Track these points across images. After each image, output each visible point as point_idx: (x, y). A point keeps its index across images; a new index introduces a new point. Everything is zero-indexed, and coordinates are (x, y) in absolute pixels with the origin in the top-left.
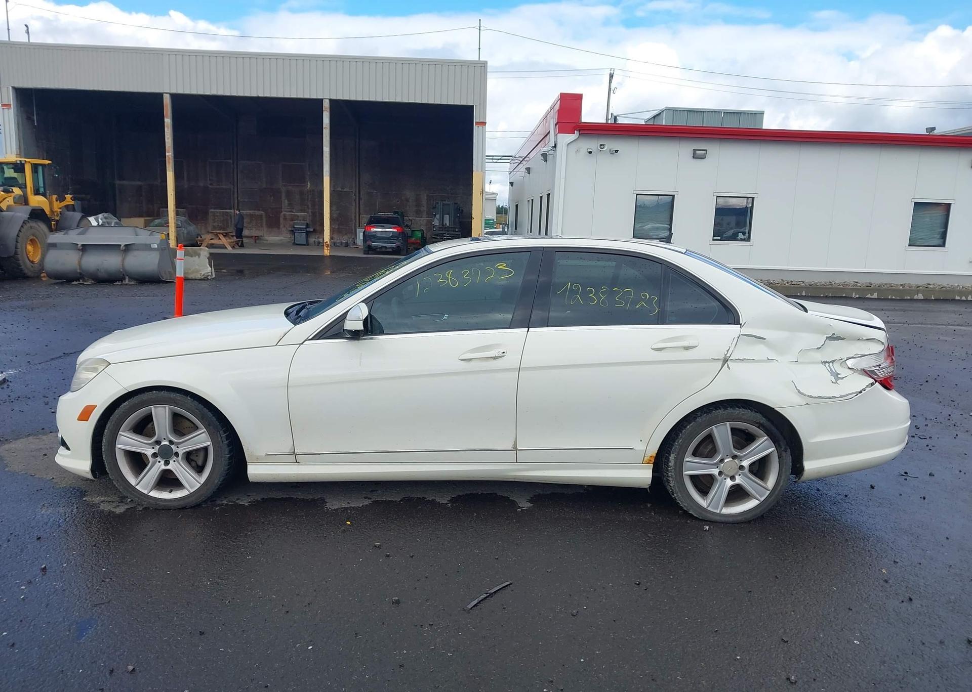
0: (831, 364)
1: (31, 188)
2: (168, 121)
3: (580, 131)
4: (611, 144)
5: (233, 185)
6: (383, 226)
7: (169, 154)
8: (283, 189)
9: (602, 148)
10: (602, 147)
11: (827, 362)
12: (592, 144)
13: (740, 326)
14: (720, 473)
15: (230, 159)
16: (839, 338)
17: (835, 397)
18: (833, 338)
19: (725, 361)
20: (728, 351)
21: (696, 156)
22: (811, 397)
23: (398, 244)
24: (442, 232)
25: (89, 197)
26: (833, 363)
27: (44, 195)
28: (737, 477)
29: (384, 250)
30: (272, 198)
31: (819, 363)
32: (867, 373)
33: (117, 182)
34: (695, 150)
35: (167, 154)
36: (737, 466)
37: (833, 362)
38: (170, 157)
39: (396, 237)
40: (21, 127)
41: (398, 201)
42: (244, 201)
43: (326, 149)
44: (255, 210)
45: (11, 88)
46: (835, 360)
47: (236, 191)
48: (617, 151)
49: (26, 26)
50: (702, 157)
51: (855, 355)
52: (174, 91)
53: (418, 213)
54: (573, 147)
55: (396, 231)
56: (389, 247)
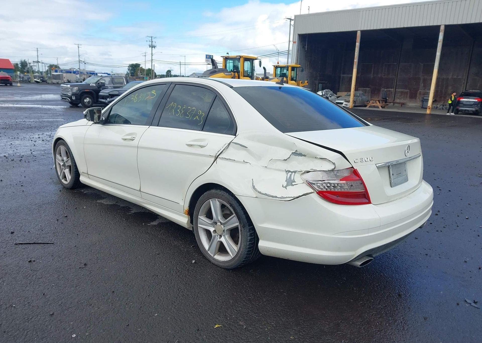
0: (293, 174)
1: (290, 77)
2: (358, 44)
5: (395, 76)
6: (469, 98)
7: (356, 60)
8: (422, 78)
11: (289, 171)
13: (235, 136)
14: (215, 231)
15: (396, 62)
16: (301, 155)
17: (276, 197)
18: (296, 154)
19: (216, 158)
20: (218, 152)
22: (260, 193)
23: (477, 108)
25: (326, 82)
26: (295, 173)
27: (295, 81)
28: (223, 237)
29: (467, 112)
30: (415, 83)
31: (282, 171)
32: (310, 184)
33: (342, 75)
35: (355, 60)
36: (222, 229)
37: (295, 172)
38: (356, 62)
39: (476, 104)
40: (299, 51)
42: (399, 84)
43: (438, 54)
44: (404, 89)
45: (297, 34)
46: (296, 171)
47: (396, 79)
51: (311, 169)
52: (362, 29)
55: (477, 101)
56: (470, 110)
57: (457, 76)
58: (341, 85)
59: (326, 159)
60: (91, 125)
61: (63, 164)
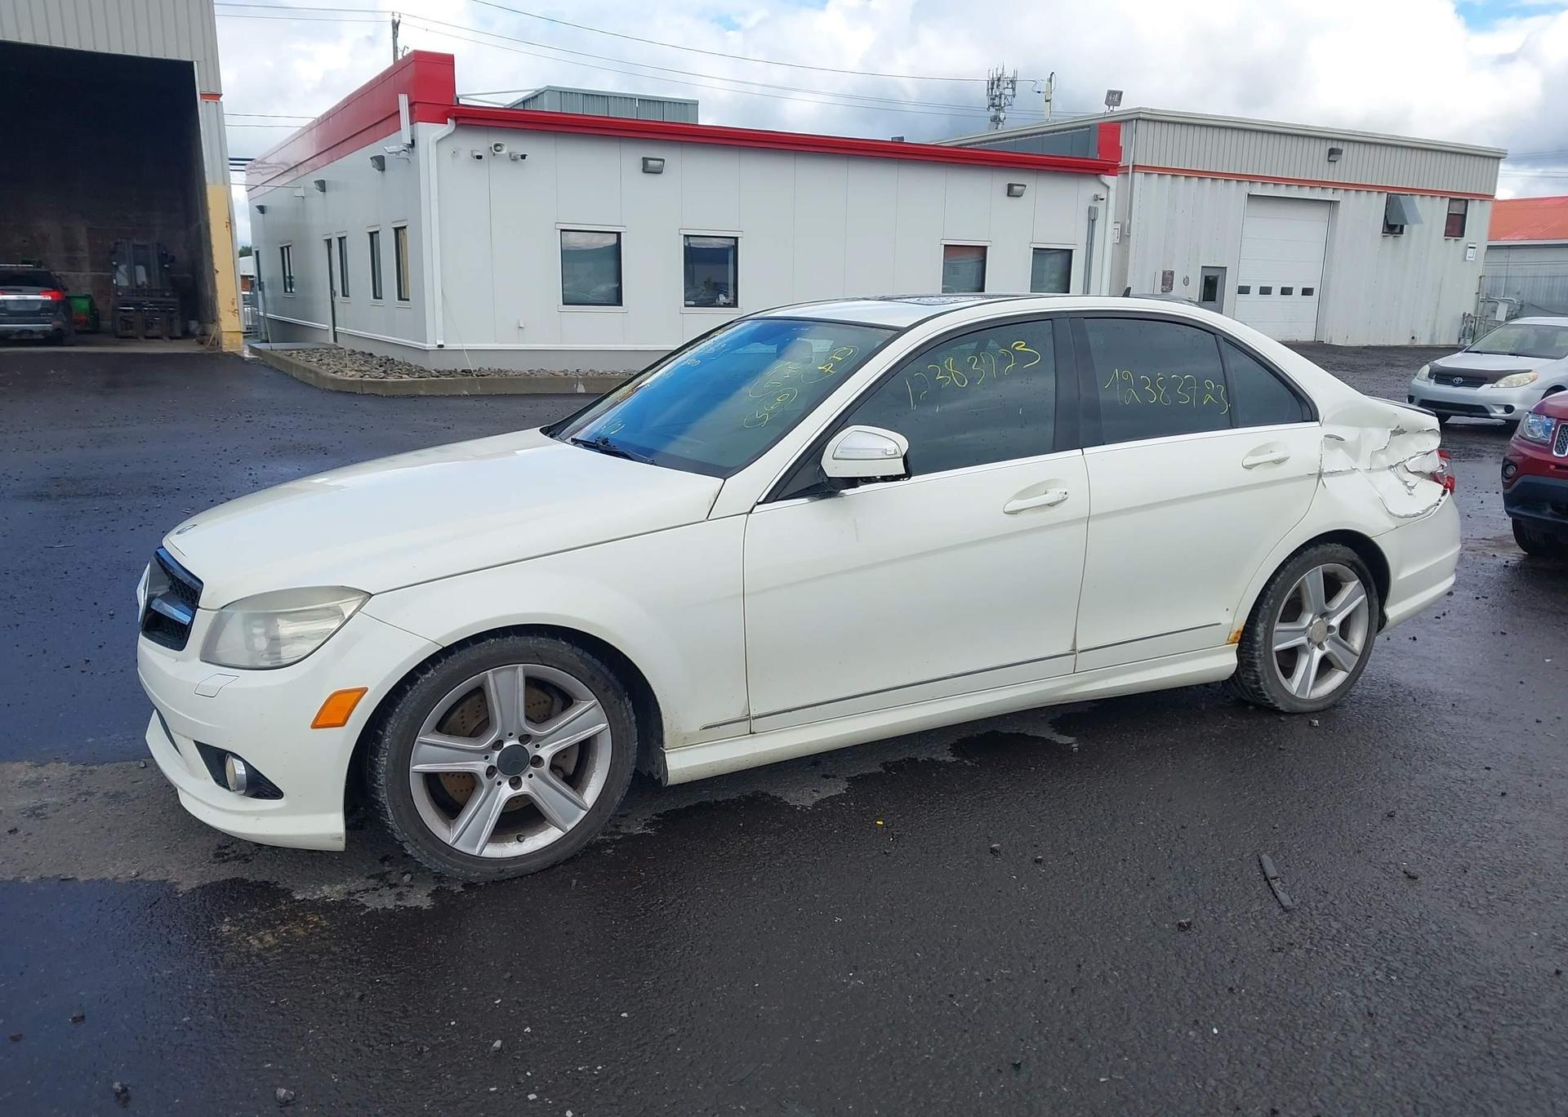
3: (456, 119)
4: (513, 144)
6: (20, 291)
9: (499, 151)
10: (499, 148)
12: (480, 142)
13: (1320, 423)
14: (1309, 642)
17: (1417, 515)
19: (1320, 475)
21: (648, 170)
23: (58, 323)
28: (1326, 644)
29: (24, 337)
32: (1432, 477)
34: (645, 160)
36: (1327, 627)
39: (48, 311)
41: (25, 241)
48: (523, 157)
50: (658, 171)
53: (73, 263)
54: (447, 148)
55: (50, 298)
56: (37, 330)
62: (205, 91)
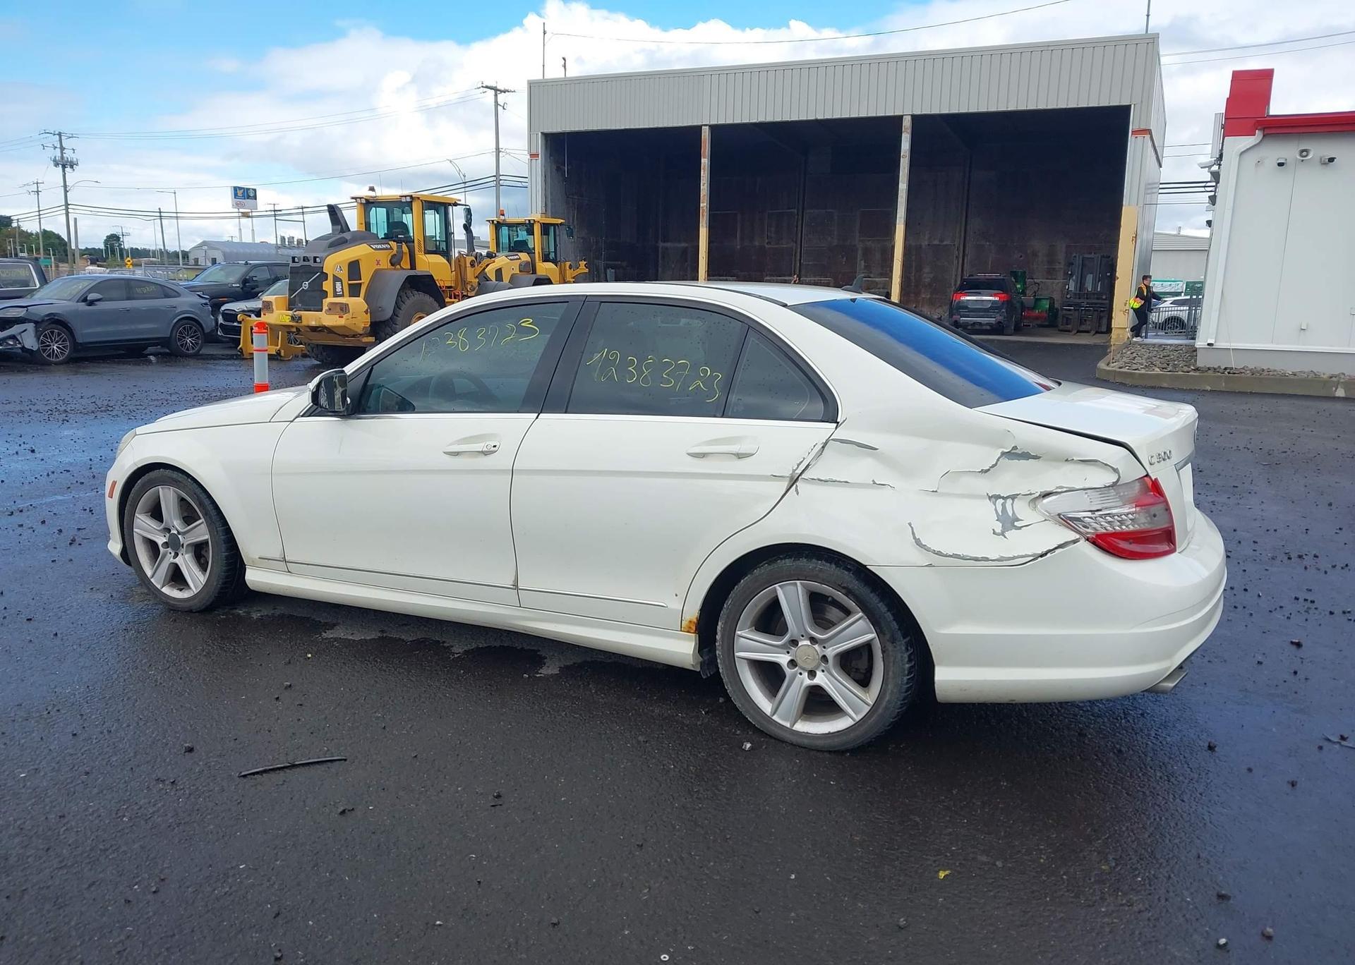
0: (1009, 501)
1: (539, 253)
2: (705, 162)
3: (1264, 129)
4: (1319, 148)
5: (796, 243)
6: (980, 293)
7: (704, 204)
8: (860, 246)
9: (1305, 156)
10: (1304, 153)
11: (998, 497)
12: (1288, 150)
13: (835, 425)
14: (793, 663)
15: (795, 208)
16: (1026, 456)
17: (986, 559)
18: (1015, 454)
19: (794, 481)
20: (798, 465)
22: (939, 553)
23: (1000, 318)
24: (1078, 301)
25: (624, 264)
26: (1013, 499)
27: (555, 262)
28: (819, 673)
29: (977, 327)
30: (845, 258)
31: (980, 497)
32: (1068, 521)
33: (661, 244)
35: (701, 205)
36: (818, 654)
37: (1013, 497)
38: (705, 208)
39: (997, 308)
40: (549, 180)
41: (1021, 257)
42: (808, 265)
43: (903, 186)
44: (821, 276)
45: (540, 134)
46: (1018, 495)
47: (799, 250)
48: (1331, 160)
49: (564, 59)
51: (1057, 488)
52: (714, 122)
53: (1050, 273)
54: (1251, 159)
55: (997, 299)
56: (986, 322)
57: (940, 241)
58: (660, 269)
59: (1096, 461)
60: (292, 422)
61: (165, 540)
62: (1136, 128)
